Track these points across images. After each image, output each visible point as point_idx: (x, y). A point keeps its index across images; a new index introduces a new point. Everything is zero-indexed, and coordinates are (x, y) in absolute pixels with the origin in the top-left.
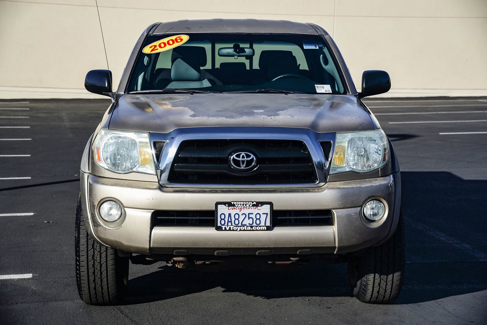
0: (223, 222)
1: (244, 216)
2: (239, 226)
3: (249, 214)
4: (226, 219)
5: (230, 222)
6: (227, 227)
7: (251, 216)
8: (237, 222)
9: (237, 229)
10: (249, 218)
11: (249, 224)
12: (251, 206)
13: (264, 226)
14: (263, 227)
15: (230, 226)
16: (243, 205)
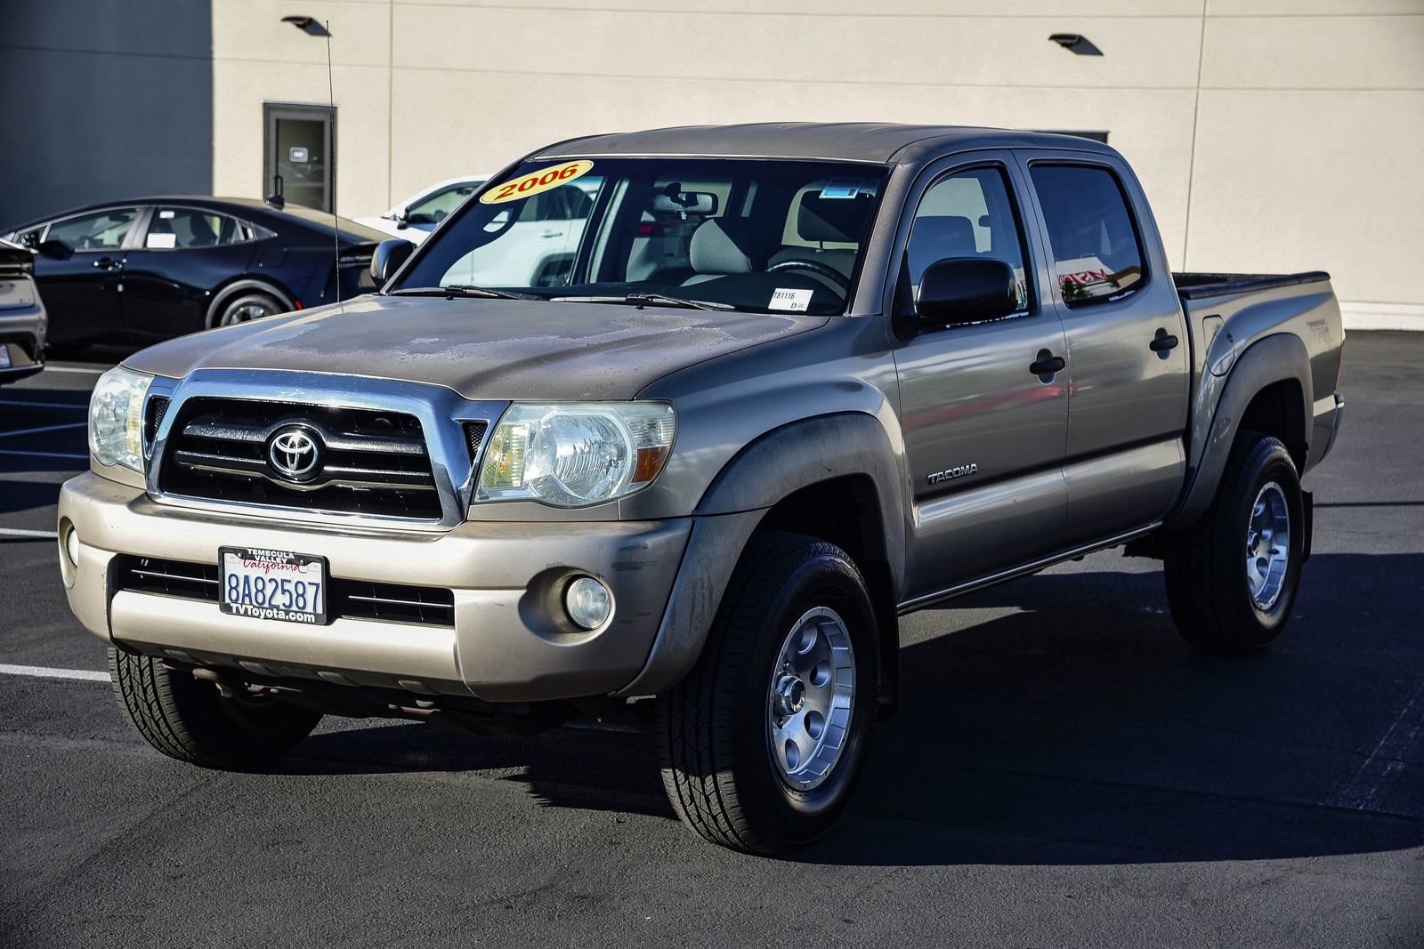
0: (234, 596)
1: (274, 584)
2: (263, 608)
3: (283, 581)
4: (241, 589)
5: (247, 595)
6: (240, 606)
7: (287, 586)
8: (260, 599)
9: (260, 615)
10: (284, 591)
11: (284, 604)
12: (285, 561)
13: (310, 614)
14: (309, 616)
15: (247, 607)
16: (270, 558)
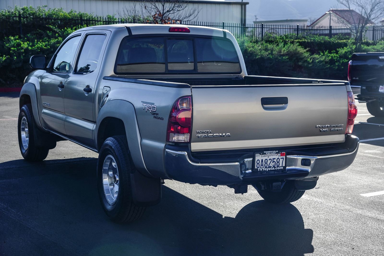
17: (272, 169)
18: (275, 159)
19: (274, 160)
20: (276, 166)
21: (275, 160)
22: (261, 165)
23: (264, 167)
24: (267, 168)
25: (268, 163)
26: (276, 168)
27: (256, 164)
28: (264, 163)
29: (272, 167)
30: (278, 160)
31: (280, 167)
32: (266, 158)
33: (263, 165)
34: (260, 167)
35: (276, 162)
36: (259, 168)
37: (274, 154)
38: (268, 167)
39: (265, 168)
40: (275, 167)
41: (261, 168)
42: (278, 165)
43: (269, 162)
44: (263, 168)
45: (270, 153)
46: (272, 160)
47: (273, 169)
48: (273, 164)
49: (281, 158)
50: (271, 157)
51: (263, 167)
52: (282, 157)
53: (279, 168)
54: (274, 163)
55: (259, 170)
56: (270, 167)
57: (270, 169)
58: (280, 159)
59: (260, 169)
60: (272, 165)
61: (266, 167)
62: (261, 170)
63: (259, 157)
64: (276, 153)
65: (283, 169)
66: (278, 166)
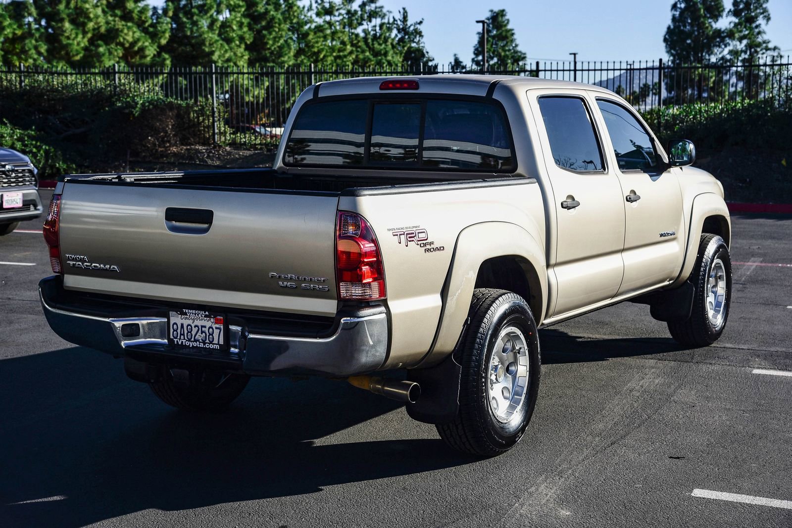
17: (199, 344)
18: (205, 327)
19: (203, 329)
20: (207, 341)
21: (206, 330)
22: (181, 334)
23: (186, 338)
24: (191, 341)
25: (194, 333)
26: (207, 346)
27: (172, 331)
28: (186, 332)
29: (201, 341)
30: (211, 330)
31: (213, 344)
32: (190, 322)
33: (184, 335)
34: (178, 338)
35: (208, 334)
36: (176, 338)
37: (202, 317)
38: (193, 340)
39: (187, 341)
40: (204, 344)
41: (180, 339)
42: (211, 340)
43: (194, 330)
44: (184, 341)
45: (195, 315)
46: (200, 328)
47: (202, 345)
48: (202, 336)
49: (216, 328)
50: (199, 323)
51: (184, 339)
52: (217, 326)
53: (211, 346)
54: (204, 334)
55: (176, 343)
56: (196, 341)
57: (195, 344)
58: (214, 328)
59: (177, 341)
60: (200, 336)
61: (189, 340)
62: (180, 343)
63: (176, 319)
64: (206, 316)
65: (218, 348)
66: (211, 343)
